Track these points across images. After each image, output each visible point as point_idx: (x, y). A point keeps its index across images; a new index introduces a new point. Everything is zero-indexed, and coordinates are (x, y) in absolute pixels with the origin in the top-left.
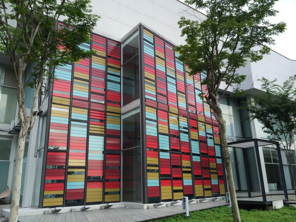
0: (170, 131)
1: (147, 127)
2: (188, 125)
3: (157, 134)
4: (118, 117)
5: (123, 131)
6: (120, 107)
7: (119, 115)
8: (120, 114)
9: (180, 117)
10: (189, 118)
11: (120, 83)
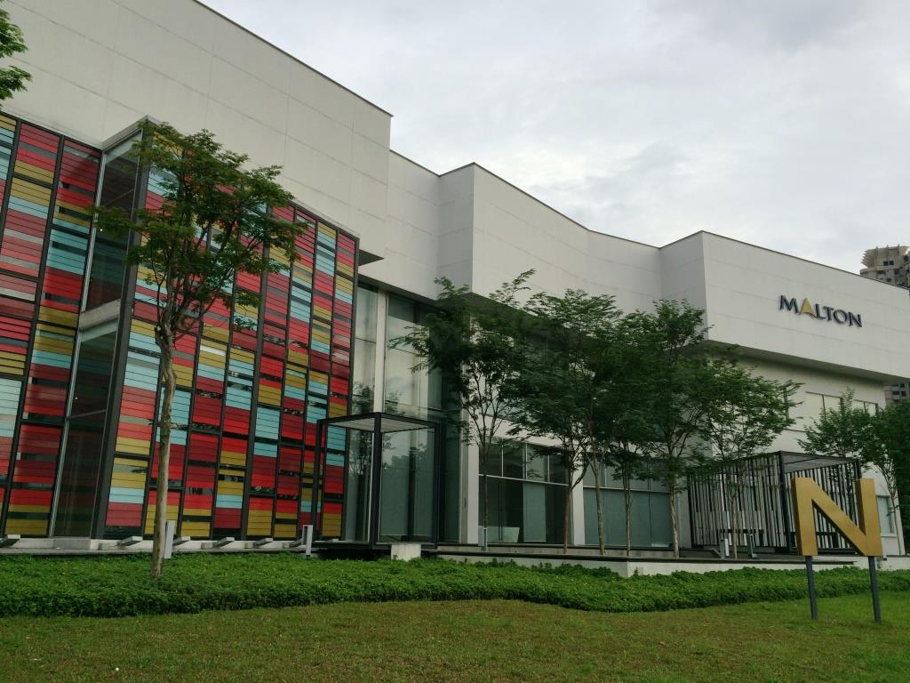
0: (198, 380)
1: (129, 367)
2: (254, 371)
3: (158, 386)
4: (70, 336)
5: (78, 372)
6: (79, 313)
7: (72, 333)
8: (75, 329)
9: (232, 350)
10: (259, 354)
11: (86, 254)
